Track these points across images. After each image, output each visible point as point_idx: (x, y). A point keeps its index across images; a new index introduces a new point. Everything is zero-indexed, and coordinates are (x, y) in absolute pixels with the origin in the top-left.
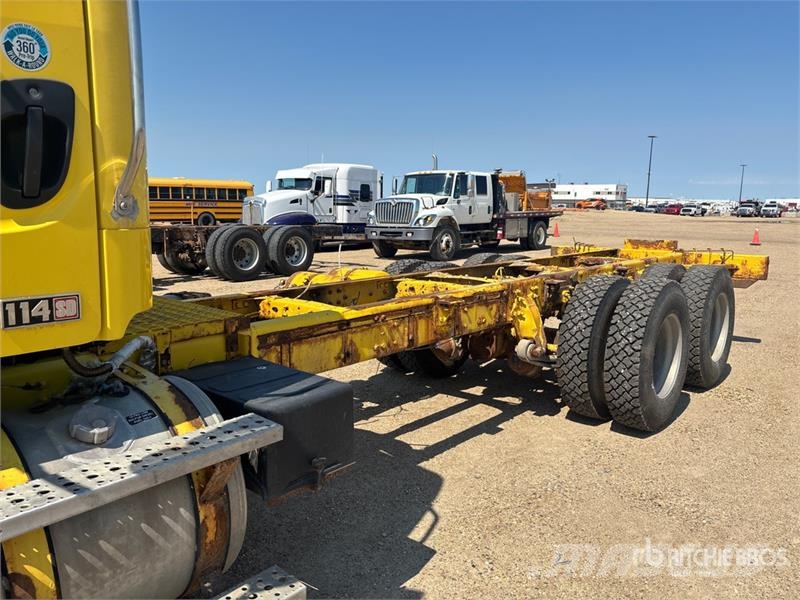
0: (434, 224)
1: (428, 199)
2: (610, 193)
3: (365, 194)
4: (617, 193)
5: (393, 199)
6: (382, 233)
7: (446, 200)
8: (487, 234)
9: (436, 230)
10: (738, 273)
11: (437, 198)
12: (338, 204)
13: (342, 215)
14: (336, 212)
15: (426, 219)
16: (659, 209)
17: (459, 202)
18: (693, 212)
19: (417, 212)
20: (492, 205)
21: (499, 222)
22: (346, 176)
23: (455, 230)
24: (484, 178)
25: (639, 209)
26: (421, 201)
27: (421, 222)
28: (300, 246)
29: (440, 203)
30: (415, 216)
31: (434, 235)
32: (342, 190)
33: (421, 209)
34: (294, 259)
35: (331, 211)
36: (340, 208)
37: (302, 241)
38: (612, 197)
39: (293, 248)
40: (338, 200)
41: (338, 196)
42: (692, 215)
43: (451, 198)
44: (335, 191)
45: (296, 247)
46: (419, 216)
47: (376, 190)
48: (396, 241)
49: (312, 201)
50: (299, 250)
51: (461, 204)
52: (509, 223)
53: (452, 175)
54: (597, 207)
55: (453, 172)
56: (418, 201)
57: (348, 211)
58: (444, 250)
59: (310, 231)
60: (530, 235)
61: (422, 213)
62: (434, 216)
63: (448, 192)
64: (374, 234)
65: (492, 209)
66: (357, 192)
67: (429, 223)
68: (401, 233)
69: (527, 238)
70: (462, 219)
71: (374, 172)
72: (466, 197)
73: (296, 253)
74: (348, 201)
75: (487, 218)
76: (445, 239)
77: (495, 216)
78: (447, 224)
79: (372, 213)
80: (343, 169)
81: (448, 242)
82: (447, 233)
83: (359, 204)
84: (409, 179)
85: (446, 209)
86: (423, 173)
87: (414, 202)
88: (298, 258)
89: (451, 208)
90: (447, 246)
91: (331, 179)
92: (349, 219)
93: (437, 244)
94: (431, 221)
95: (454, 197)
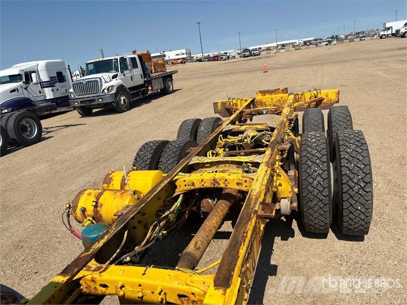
0: (114, 91)
1: (105, 76)
2: (183, 54)
3: (60, 77)
4: (187, 53)
5: (83, 80)
6: (81, 102)
7: (117, 75)
8: (144, 90)
9: (116, 94)
10: (325, 101)
11: (111, 75)
12: (44, 87)
13: (49, 94)
14: (44, 92)
15: (108, 89)
16: (209, 59)
17: (124, 75)
18: (224, 59)
19: (102, 85)
20: (142, 74)
21: (148, 83)
22: (44, 69)
23: (127, 92)
24: (135, 58)
25: (200, 60)
26: (102, 78)
27: (106, 91)
28: (30, 124)
29: (114, 77)
30: (101, 88)
31: (116, 97)
32: (45, 78)
33: (103, 83)
34: (28, 133)
35: (40, 92)
36: (46, 89)
37: (30, 120)
38: (185, 56)
39: (26, 127)
40: (43, 85)
41: (43, 82)
42: (224, 60)
43: (119, 73)
44: (39, 78)
45: (27, 125)
46: (103, 88)
47: (67, 74)
48: (92, 105)
49: (26, 89)
50: (31, 126)
51: (126, 75)
52: (153, 82)
53: (117, 59)
54: (182, 63)
55: (117, 57)
56: (100, 78)
57: (53, 90)
58: (123, 105)
59: (34, 111)
60: (165, 87)
61: (105, 86)
62: (113, 86)
63: (117, 70)
64: (76, 103)
65: (143, 75)
66: (55, 77)
67: (111, 91)
68: (95, 100)
69: (164, 89)
70: (129, 84)
71: (63, 63)
72: (128, 71)
73: (29, 129)
74: (51, 84)
75: (141, 81)
76: (122, 98)
77: (146, 80)
78: (121, 89)
79: (71, 90)
80: (41, 64)
81: (124, 100)
82: (123, 95)
83: (58, 85)
84: (89, 65)
85: (119, 80)
86: (97, 60)
87: (98, 80)
88: (32, 132)
89: (121, 79)
90: (124, 102)
91: (34, 72)
92: (54, 95)
93: (118, 102)
94: (112, 89)
95: (121, 72)
